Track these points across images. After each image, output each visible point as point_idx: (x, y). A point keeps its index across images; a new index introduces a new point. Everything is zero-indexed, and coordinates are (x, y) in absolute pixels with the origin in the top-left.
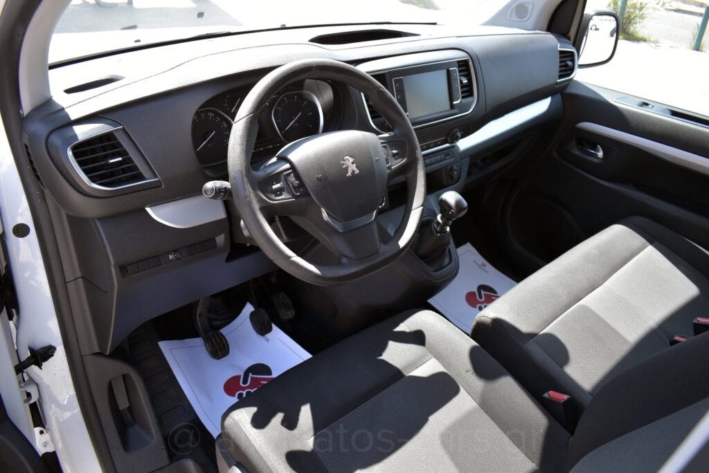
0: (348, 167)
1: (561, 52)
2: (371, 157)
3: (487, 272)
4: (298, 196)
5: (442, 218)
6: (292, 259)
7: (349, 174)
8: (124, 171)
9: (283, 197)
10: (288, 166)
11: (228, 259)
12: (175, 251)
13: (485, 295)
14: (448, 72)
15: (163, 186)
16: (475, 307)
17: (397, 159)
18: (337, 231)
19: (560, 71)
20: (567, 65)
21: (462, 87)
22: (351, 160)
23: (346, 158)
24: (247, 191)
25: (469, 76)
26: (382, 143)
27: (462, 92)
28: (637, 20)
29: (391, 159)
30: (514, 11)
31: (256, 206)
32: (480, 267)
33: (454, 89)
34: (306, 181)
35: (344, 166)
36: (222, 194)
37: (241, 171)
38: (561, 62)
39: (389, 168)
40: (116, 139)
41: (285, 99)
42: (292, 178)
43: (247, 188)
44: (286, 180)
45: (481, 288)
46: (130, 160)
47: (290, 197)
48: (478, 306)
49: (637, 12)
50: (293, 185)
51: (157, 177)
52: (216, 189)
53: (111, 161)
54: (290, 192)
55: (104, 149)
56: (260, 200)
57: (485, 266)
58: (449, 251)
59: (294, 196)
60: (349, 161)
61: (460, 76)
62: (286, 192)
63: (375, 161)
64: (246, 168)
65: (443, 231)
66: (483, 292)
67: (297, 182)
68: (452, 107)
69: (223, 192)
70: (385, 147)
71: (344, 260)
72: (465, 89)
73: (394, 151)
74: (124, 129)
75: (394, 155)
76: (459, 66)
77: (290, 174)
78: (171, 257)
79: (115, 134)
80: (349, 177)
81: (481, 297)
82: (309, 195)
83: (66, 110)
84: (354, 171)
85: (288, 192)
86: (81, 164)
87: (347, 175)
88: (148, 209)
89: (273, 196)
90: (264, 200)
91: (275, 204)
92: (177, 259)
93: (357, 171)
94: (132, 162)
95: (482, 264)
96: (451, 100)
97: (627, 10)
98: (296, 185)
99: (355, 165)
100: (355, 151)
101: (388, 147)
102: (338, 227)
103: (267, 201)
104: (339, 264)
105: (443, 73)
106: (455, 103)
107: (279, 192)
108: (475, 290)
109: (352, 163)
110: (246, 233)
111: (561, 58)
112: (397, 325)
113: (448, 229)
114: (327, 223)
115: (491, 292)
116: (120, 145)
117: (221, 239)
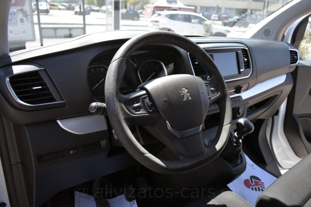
0: (184, 95)
1: (291, 51)
2: (198, 90)
3: (255, 169)
4: (151, 112)
5: (237, 134)
6: (145, 155)
7: (185, 99)
8: (43, 95)
9: (140, 112)
10: (144, 92)
11: (109, 155)
12: (74, 149)
13: (254, 181)
14: (237, 54)
15: (67, 107)
16: (250, 188)
17: (214, 93)
18: (176, 137)
19: (291, 61)
20: (294, 58)
21: (245, 63)
22: (186, 91)
23: (182, 89)
24: (116, 106)
25: (247, 57)
26: (205, 83)
27: (245, 66)
28: (305, 54)
29: (210, 93)
30: (263, 33)
31: (122, 117)
32: (251, 166)
33: (240, 63)
34: (157, 102)
35: (182, 94)
36: (102, 111)
37: (112, 93)
38: (291, 56)
39: (210, 98)
40: (40, 75)
41: (146, 64)
42: (147, 100)
43: (116, 104)
44: (143, 102)
45: (252, 177)
46: (47, 89)
47: (146, 112)
48: (251, 187)
49: (305, 51)
50: (148, 105)
51: (63, 100)
52: (97, 107)
53: (34, 88)
54: (145, 109)
55: (32, 81)
56: (125, 113)
57: (253, 165)
58: (241, 155)
59: (148, 112)
60: (185, 91)
61: (243, 57)
62: (143, 109)
63: (201, 93)
64: (116, 91)
65: (237, 142)
66: (253, 180)
67: (151, 103)
68: (240, 72)
69: (102, 109)
70: (207, 86)
71: (181, 157)
72: (246, 64)
73: (212, 89)
74: (45, 70)
75: (212, 91)
76: (243, 52)
77: (146, 97)
78: (71, 152)
79: (40, 72)
80: (185, 101)
81: (252, 182)
82: (158, 111)
83: (11, 57)
84: (188, 98)
85: (144, 109)
86: (14, 88)
87: (184, 100)
88: (59, 122)
89: (134, 111)
90: (128, 113)
91: (135, 116)
92: (75, 154)
93: (190, 98)
94: (49, 90)
95: (252, 165)
96: (239, 68)
97: (301, 50)
98: (150, 105)
99: (188, 94)
100: (188, 85)
101: (208, 86)
102: (177, 134)
103: (129, 114)
104: (177, 159)
105: (234, 54)
106: (241, 70)
107: (138, 109)
108: (249, 178)
109: (187, 93)
110: (116, 137)
111: (291, 54)
112: (210, 200)
113: (241, 141)
114: (169, 131)
115: (259, 180)
116: (42, 80)
117: (103, 143)
